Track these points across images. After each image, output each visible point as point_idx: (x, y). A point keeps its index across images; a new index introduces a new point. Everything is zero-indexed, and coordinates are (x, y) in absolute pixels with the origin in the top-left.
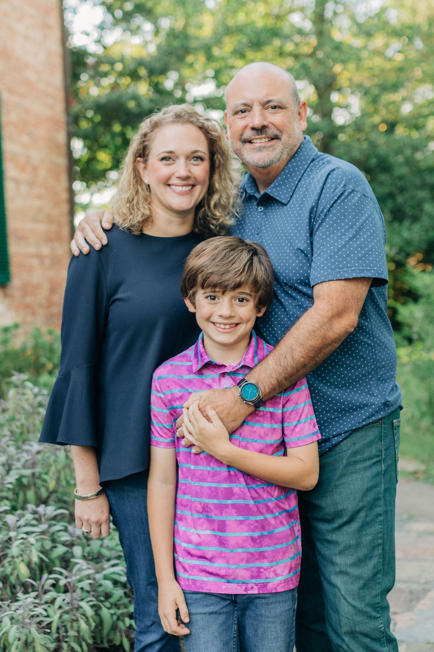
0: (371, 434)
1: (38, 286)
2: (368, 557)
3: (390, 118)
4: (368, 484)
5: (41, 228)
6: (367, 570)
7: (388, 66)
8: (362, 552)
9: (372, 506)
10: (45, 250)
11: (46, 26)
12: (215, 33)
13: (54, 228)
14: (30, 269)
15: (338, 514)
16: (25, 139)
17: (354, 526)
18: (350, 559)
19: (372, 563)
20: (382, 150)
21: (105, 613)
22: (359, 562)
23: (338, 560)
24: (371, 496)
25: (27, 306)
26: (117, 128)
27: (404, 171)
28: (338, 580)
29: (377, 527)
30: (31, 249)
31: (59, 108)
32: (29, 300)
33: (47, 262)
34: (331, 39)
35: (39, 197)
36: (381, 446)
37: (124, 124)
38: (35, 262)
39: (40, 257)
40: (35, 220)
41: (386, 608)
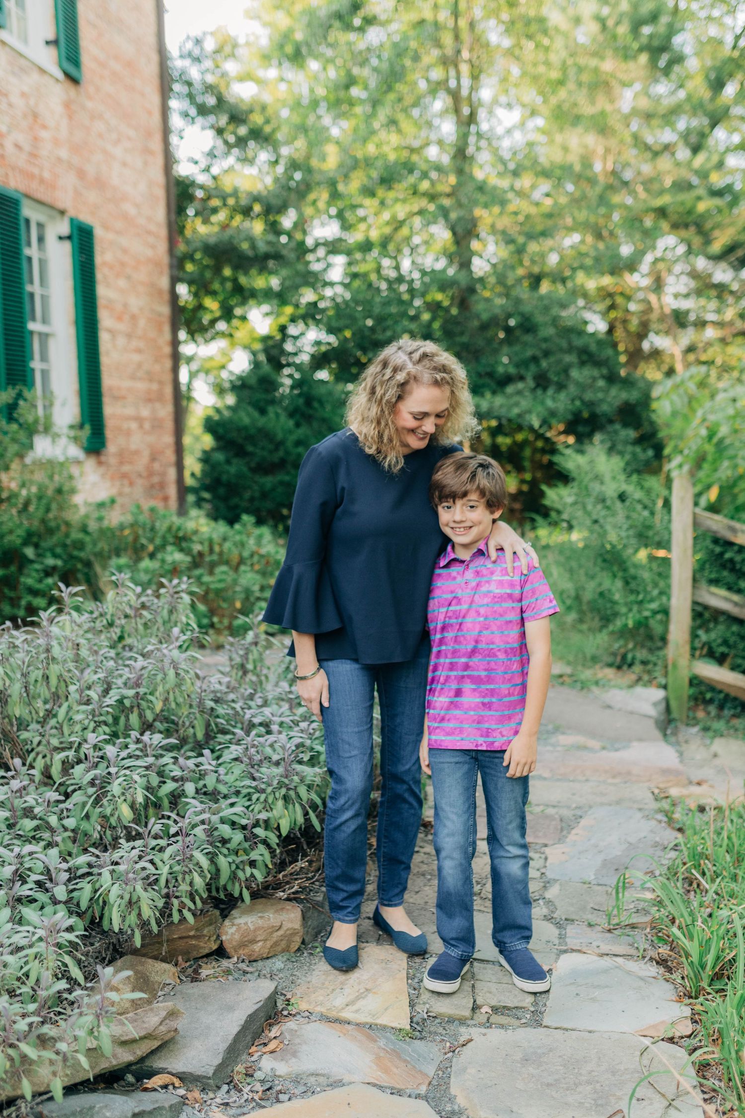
1: (137, 452)
3: (536, 270)
5: (141, 386)
7: (533, 210)
10: (145, 412)
11: (147, 151)
12: (341, 166)
13: (155, 386)
14: (128, 433)
16: (122, 283)
20: (527, 308)
21: (222, 861)
25: (124, 476)
26: (227, 272)
27: (550, 331)
30: (129, 411)
31: (162, 247)
32: (126, 468)
33: (147, 426)
34: (472, 177)
35: (139, 351)
37: (236, 268)
38: (134, 425)
39: (139, 420)
40: (133, 377)
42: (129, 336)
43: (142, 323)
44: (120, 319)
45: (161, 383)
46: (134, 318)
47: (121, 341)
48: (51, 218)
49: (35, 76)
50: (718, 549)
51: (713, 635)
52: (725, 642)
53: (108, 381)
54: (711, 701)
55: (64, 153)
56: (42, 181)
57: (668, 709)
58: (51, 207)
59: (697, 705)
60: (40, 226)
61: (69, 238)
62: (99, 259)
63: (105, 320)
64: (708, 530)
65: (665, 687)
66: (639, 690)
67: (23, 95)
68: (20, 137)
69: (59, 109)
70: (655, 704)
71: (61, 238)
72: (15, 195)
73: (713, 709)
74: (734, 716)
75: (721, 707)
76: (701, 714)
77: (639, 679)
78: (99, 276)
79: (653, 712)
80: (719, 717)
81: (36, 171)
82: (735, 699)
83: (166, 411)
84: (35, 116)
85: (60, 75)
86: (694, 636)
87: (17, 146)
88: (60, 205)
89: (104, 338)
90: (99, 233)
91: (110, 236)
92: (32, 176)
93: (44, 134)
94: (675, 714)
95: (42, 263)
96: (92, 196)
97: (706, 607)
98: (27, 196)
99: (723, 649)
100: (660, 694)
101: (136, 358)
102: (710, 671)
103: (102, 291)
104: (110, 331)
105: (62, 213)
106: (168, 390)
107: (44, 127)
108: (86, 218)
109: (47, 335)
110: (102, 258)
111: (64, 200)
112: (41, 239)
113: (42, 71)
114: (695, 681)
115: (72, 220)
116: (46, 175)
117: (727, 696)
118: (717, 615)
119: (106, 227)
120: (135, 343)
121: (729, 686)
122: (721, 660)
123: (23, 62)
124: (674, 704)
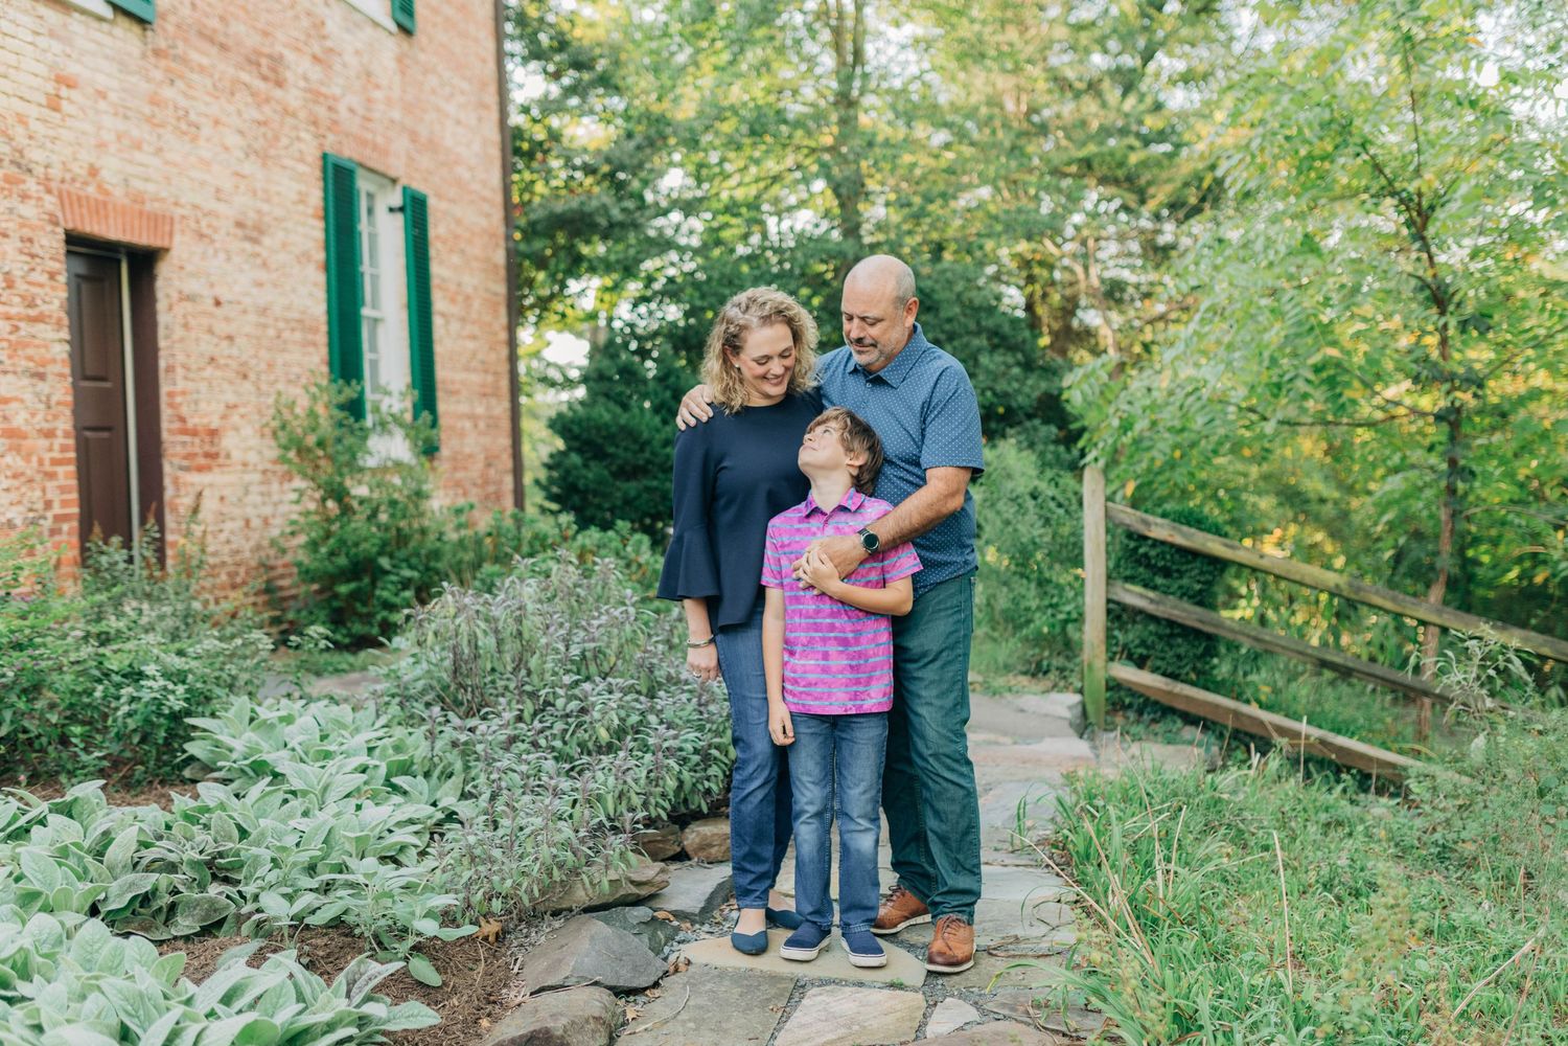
0: (953, 588)
1: (471, 457)
2: (948, 690)
3: (936, 236)
4: (950, 628)
5: (475, 378)
6: (949, 701)
8: (945, 686)
9: (952, 648)
10: (480, 410)
11: (481, 104)
13: (491, 379)
14: (462, 434)
15: (924, 655)
16: (455, 259)
17: (938, 664)
18: (934, 692)
19: (952, 696)
22: (942, 695)
23: (924, 693)
24: (952, 639)
25: (458, 484)
28: (923, 711)
29: (957, 666)
30: (464, 408)
31: (495, 216)
32: (460, 475)
33: (482, 425)
34: (857, 127)
35: (473, 338)
36: (962, 598)
38: (468, 425)
39: (474, 418)
40: (467, 369)
41: (964, 736)
42: (463, 320)
43: (476, 304)
44: (453, 301)
45: (496, 373)
46: (468, 298)
47: (455, 326)
48: (382, 187)
49: (369, 30)
50: (1132, 544)
51: (1131, 636)
52: (1143, 643)
53: (442, 373)
54: (1130, 706)
55: (396, 115)
56: (375, 147)
57: (1084, 714)
58: (383, 175)
59: (1115, 711)
60: (370, 196)
61: (402, 209)
62: (432, 232)
63: (439, 303)
64: (1122, 524)
65: (1081, 691)
66: (1054, 695)
67: (357, 52)
68: (353, 100)
69: (392, 65)
70: (1070, 708)
71: (391, 210)
72: (348, 165)
73: (1132, 715)
74: (1154, 721)
75: (1140, 713)
76: (1119, 719)
77: (1055, 686)
78: (432, 252)
79: (1067, 714)
80: (1138, 722)
81: (369, 136)
82: (1156, 703)
83: (502, 408)
84: (369, 74)
85: (393, 27)
86: (1109, 636)
87: (351, 110)
88: (393, 173)
89: (438, 322)
90: (432, 202)
91: (443, 205)
92: (364, 143)
93: (378, 95)
94: (1092, 719)
95: (373, 237)
96: (425, 161)
97: (1124, 607)
98: (362, 165)
99: (1141, 651)
100: (1077, 698)
101: (471, 345)
102: (1126, 672)
103: (436, 269)
104: (443, 315)
105: (394, 181)
106: (505, 383)
107: (378, 87)
108: (419, 186)
109: (376, 321)
110: (436, 230)
111: (396, 167)
112: (370, 211)
113: (376, 24)
114: (1114, 686)
115: (405, 189)
116: (380, 140)
117: (1147, 699)
118: (1137, 613)
119: (439, 196)
120: (470, 329)
121: (1148, 688)
122: (1140, 663)
123: (357, 16)
124: (1090, 709)
